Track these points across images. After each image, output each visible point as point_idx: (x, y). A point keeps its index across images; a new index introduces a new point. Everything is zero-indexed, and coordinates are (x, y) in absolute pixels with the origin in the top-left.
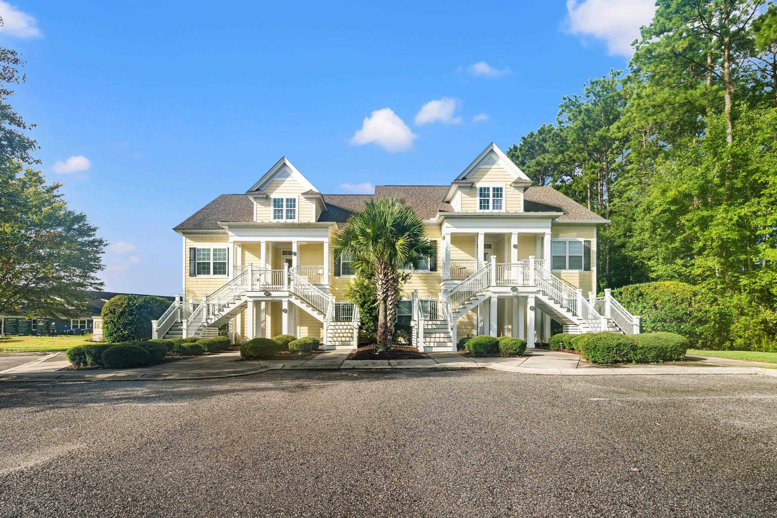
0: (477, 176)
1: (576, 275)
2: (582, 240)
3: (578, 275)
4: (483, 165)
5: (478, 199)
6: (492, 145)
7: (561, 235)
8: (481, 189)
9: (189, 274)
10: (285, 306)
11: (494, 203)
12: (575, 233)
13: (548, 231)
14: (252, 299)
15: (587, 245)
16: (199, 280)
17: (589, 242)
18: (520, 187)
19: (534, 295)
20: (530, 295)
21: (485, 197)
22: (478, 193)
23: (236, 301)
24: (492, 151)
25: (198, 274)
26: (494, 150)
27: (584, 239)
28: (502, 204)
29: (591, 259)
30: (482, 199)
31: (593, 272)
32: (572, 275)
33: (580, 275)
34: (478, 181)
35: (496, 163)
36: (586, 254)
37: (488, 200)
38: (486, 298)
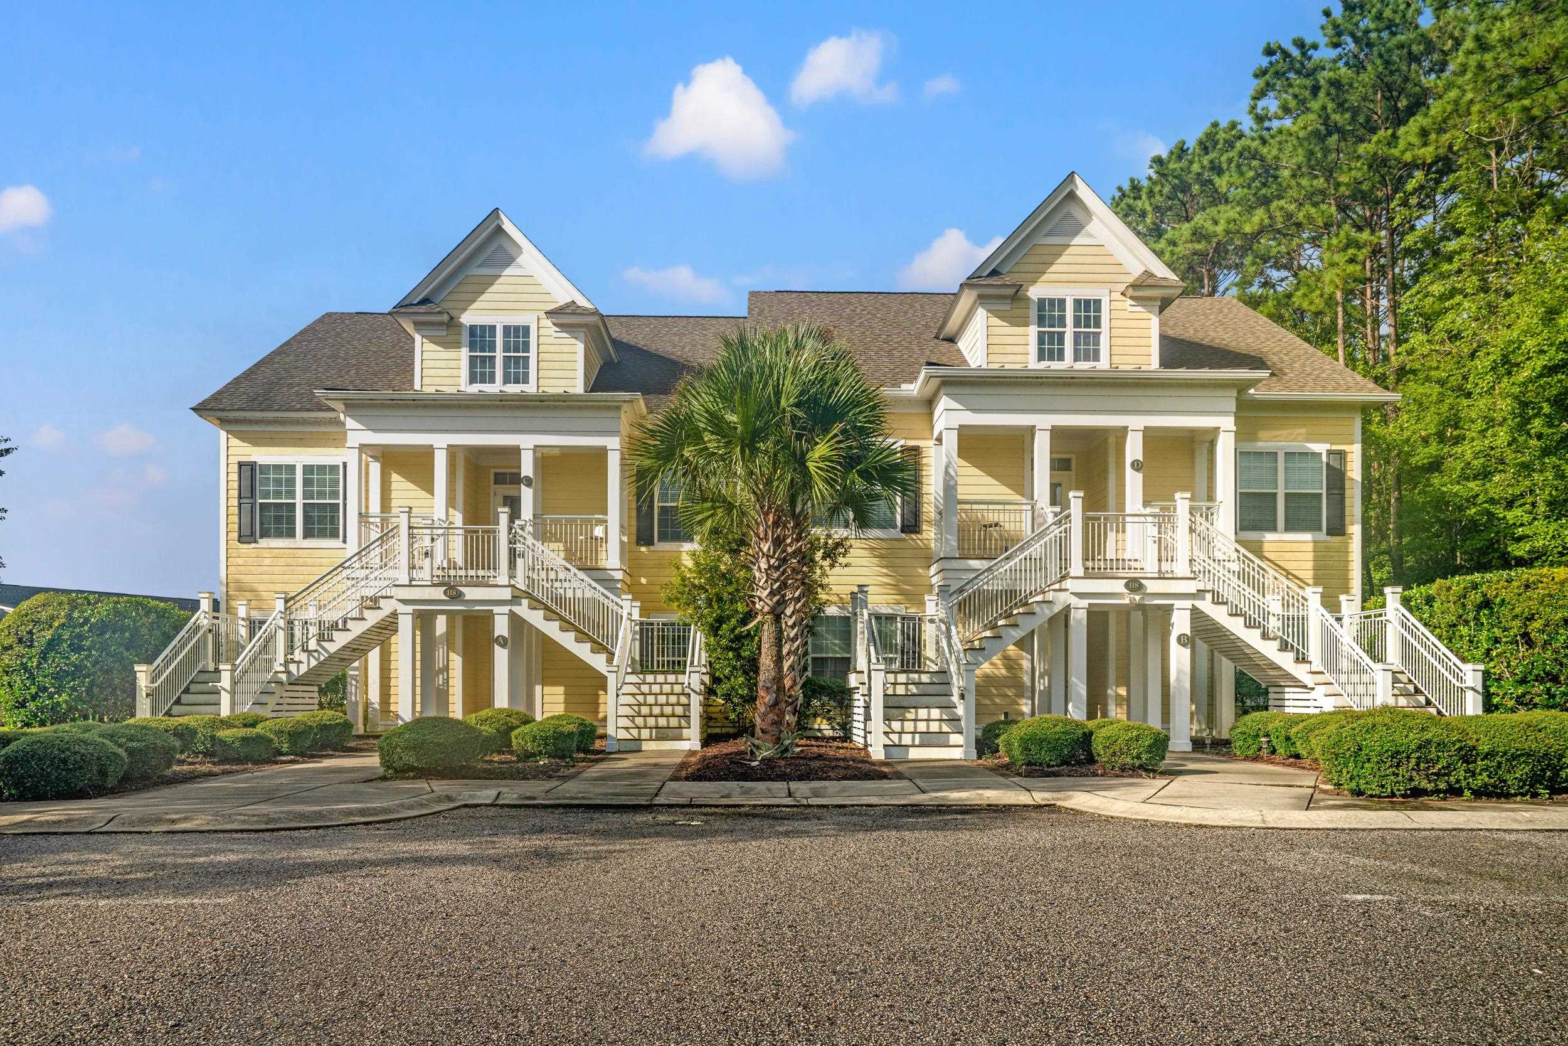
0: (1032, 268)
1: (1304, 547)
2: (1321, 448)
3: (1310, 547)
4: (1046, 236)
5: (1033, 330)
6: (1072, 181)
7: (1262, 434)
8: (1041, 302)
9: (235, 535)
10: (501, 627)
11: (1076, 343)
12: (1303, 431)
13: (1227, 423)
14: (410, 609)
15: (1335, 463)
16: (266, 553)
17: (1342, 455)
18: (1150, 299)
19: (1188, 604)
20: (1178, 604)
21: (1052, 325)
22: (1033, 313)
23: (367, 614)
24: (1072, 196)
25: (261, 537)
26: (1078, 193)
27: (1328, 446)
28: (1098, 345)
29: (1348, 502)
30: (1044, 332)
31: (1351, 538)
32: (1294, 547)
33: (1315, 547)
34: (1034, 282)
35: (1083, 232)
36: (1333, 488)
37: (1061, 336)
38: (1057, 609)
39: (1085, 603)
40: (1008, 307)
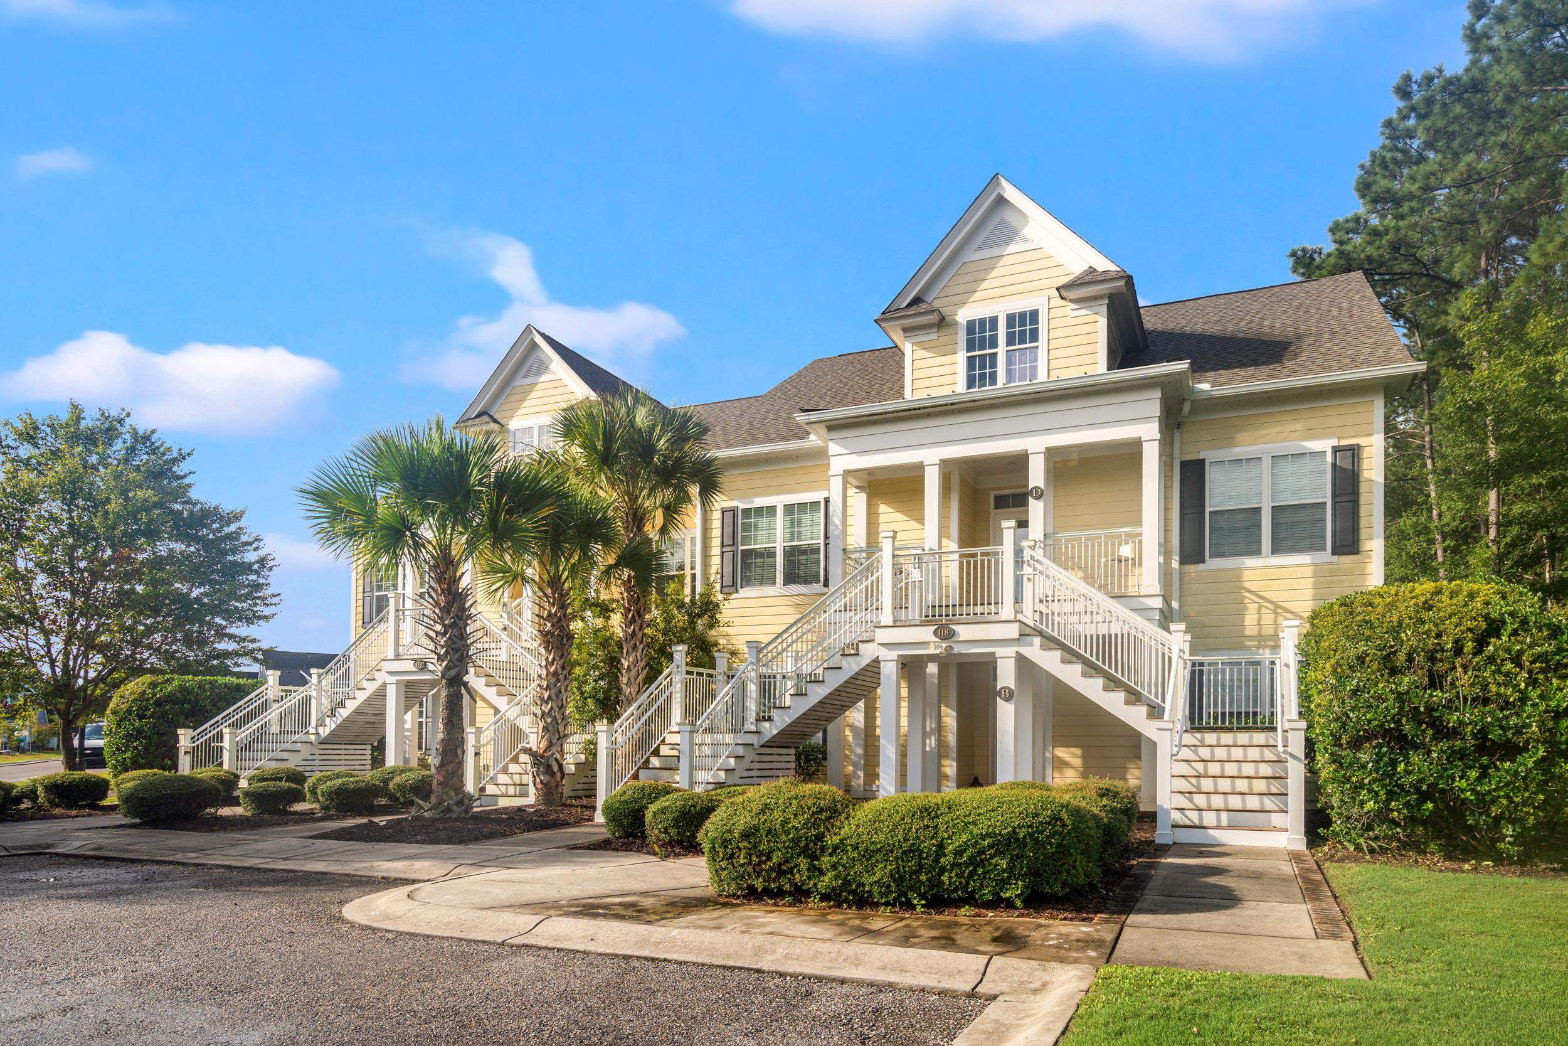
0: (961, 289)
1: (1300, 572)
2: (1325, 445)
3: (1309, 571)
4: (979, 249)
5: (961, 357)
6: (999, 184)
7: (1241, 437)
8: (970, 325)
11: (1009, 362)
12: (1299, 426)
13: (1149, 432)
15: (1345, 463)
17: (1354, 452)
18: (1095, 298)
21: (983, 348)
22: (962, 338)
24: (1001, 201)
26: (1005, 196)
27: (1334, 442)
28: (1036, 360)
29: (1363, 510)
30: (975, 357)
31: (1369, 557)
32: (1286, 573)
33: (1315, 571)
34: (964, 303)
35: (1018, 238)
36: (1341, 495)
37: (994, 356)
38: (864, 661)
39: (894, 654)
40: (934, 336)
